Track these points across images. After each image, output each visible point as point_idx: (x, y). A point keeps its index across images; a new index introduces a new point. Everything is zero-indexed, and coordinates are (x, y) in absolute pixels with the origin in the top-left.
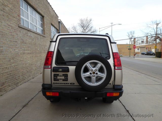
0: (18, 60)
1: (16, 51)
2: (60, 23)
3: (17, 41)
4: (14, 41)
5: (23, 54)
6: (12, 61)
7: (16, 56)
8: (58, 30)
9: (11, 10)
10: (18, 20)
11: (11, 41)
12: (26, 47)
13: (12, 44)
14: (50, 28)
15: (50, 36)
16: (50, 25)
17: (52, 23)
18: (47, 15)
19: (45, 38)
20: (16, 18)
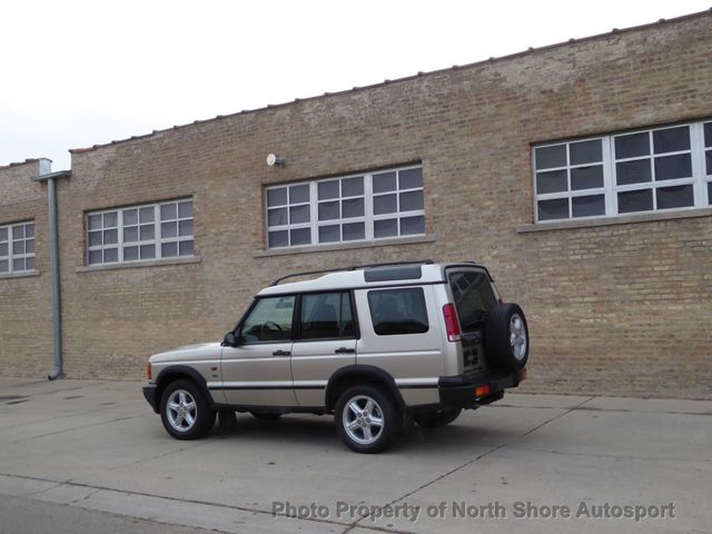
14: (512, 177)
15: (505, 219)
16: (519, 156)
17: (555, 133)
18: (463, 131)
19: (433, 246)
20: (246, 243)
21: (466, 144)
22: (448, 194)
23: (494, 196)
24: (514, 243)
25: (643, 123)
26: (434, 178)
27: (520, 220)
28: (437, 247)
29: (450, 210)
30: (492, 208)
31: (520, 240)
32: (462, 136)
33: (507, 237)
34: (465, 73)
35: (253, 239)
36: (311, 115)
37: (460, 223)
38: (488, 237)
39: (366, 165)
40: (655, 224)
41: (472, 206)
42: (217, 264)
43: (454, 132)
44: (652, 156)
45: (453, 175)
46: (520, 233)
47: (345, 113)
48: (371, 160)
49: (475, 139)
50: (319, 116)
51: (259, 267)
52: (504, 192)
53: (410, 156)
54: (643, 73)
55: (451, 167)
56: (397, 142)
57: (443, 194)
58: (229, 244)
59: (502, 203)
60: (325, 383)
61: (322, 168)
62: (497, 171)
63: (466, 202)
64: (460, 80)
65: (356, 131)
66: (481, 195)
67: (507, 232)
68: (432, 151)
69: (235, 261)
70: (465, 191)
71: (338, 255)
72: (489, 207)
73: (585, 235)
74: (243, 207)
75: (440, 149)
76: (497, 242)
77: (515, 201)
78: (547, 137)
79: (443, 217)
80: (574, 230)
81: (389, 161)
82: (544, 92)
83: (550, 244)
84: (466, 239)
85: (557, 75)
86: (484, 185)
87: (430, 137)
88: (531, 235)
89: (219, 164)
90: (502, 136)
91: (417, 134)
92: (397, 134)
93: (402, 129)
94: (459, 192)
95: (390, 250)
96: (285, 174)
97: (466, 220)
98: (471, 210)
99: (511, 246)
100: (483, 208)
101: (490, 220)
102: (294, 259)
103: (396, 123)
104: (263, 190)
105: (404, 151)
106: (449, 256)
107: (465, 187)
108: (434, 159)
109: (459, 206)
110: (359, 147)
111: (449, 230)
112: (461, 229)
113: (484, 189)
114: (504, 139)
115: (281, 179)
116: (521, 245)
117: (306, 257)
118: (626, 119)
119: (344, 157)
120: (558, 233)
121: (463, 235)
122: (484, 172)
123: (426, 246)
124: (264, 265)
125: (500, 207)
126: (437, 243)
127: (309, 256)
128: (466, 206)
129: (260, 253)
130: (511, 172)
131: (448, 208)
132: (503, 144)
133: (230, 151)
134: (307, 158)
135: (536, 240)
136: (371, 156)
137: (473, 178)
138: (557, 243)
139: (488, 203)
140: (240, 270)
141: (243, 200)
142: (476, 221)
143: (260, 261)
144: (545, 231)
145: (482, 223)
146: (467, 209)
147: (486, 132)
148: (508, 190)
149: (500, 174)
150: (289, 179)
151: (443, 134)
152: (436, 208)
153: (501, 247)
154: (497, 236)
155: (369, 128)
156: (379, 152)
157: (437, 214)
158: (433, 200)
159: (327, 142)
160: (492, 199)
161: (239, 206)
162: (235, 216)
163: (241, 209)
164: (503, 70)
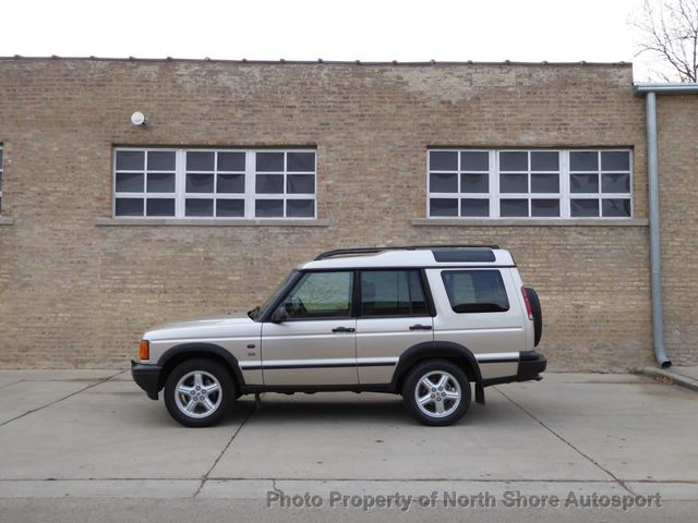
0: (85, 304)
1: (80, 283)
3: (88, 260)
4: (72, 262)
5: (114, 292)
6: (60, 305)
7: (76, 296)
8: (631, 148)
9: (69, 196)
11: (60, 263)
12: (133, 273)
13: (65, 269)
14: (409, 174)
15: (401, 212)
16: (416, 156)
17: (451, 140)
18: (363, 124)
19: (325, 231)
20: (85, 208)
21: (366, 137)
22: (343, 182)
23: (391, 189)
24: (409, 235)
25: (527, 144)
26: (331, 164)
27: (415, 214)
28: (330, 232)
29: (345, 199)
30: (389, 200)
31: (415, 232)
32: (361, 129)
33: (402, 229)
34: (367, 70)
35: (95, 204)
36: (185, 79)
37: (355, 211)
38: (384, 227)
39: (253, 141)
40: (531, 229)
41: (369, 196)
42: (38, 229)
43: (353, 124)
44: (529, 172)
45: (350, 164)
46: (415, 226)
47: (229, 83)
48: (258, 137)
49: (373, 134)
50: (197, 82)
51: (104, 237)
52: (401, 187)
53: (304, 139)
54: (528, 102)
55: (348, 156)
56: (290, 123)
57: (338, 181)
58: (59, 207)
59: (399, 196)
60: (396, 359)
61: (197, 137)
62: (395, 166)
63: (362, 191)
64: (362, 76)
65: (242, 105)
66: (377, 187)
67: (402, 223)
68: (330, 138)
69: (67, 227)
70: (361, 181)
71: (212, 231)
72: (385, 199)
73: (474, 233)
74: (83, 167)
75: (337, 137)
76: (392, 232)
77: (412, 196)
78: (444, 143)
79: (337, 203)
80: (464, 227)
81: (279, 141)
82: (443, 102)
83: (442, 238)
84: (361, 227)
85: (455, 89)
86: (382, 178)
87: (328, 124)
88: (424, 229)
89: (48, 112)
90: (401, 135)
91: (314, 119)
92: (291, 116)
93: (296, 112)
94: (355, 182)
95: (277, 230)
96: (146, 136)
97: (362, 208)
98: (367, 200)
99: (405, 236)
100: (379, 200)
101: (386, 211)
102: (153, 231)
103: (289, 104)
104: (112, 150)
105: (299, 134)
106: (343, 241)
107: (362, 177)
108: (331, 146)
109: (355, 195)
110: (244, 121)
111: (343, 216)
112: (356, 217)
113: (381, 182)
114: (404, 138)
115: (140, 141)
116: (416, 237)
117: (170, 230)
118: (514, 138)
119: (226, 129)
120: (450, 229)
121: (358, 222)
122: (382, 165)
123: (317, 230)
124: (110, 235)
125: (396, 200)
126: (330, 228)
127: (176, 229)
128: (362, 196)
129: (106, 220)
130: (409, 170)
131: (344, 195)
132: (402, 143)
133: (69, 99)
134: (177, 123)
135: (429, 233)
136: (259, 133)
137: (370, 169)
138: (448, 238)
139: (384, 195)
140: (74, 238)
141: (83, 158)
142: (371, 210)
143: (105, 230)
144: (438, 227)
145: (377, 213)
146: (362, 198)
147: (385, 129)
148: (405, 185)
149: (397, 170)
150: (151, 142)
151: (341, 124)
152: (330, 194)
153: (396, 237)
154: (393, 226)
155: (260, 104)
156: (269, 130)
157: (331, 200)
158: (328, 186)
159: (205, 110)
160: (388, 192)
161: (77, 165)
162: (70, 175)
163: (80, 169)
164: (406, 75)
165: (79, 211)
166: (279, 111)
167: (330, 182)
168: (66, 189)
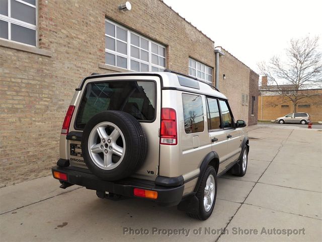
2: (218, 54)
8: (213, 68)
9: (85, 44)
10: (98, 57)
18: (178, 41)
20: (94, 55)
21: (178, 47)
22: (174, 64)
26: (172, 56)
35: (98, 53)
42: (67, 64)
53: (166, 42)
55: (175, 54)
58: (79, 50)
62: (183, 61)
64: (178, 20)
68: (172, 44)
70: (177, 65)
82: (191, 40)
87: (171, 37)
90: (184, 49)
92: (163, 29)
93: (165, 27)
103: (163, 23)
105: (165, 38)
108: (172, 47)
113: (181, 67)
119: (146, 26)
122: (181, 60)
132: (185, 52)
161: (89, 22)
162: (85, 28)
163: (90, 25)
164: (187, 25)
165: (91, 56)
166: (161, 25)
167: (171, 64)
168: (83, 38)
